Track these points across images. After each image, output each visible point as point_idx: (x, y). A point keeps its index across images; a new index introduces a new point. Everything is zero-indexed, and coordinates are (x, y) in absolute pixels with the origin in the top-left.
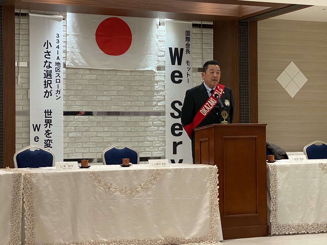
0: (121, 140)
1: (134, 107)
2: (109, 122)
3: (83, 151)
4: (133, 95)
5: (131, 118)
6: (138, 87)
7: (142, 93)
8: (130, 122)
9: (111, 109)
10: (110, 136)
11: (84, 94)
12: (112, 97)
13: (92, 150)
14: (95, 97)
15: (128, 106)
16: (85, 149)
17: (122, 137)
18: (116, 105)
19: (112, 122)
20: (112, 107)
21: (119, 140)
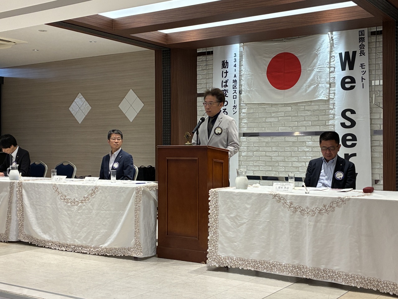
0: (288, 159)
1: (300, 127)
2: (277, 142)
3: (254, 169)
4: (300, 115)
5: (298, 138)
6: (305, 107)
7: (309, 113)
8: (296, 142)
9: (278, 130)
10: (277, 156)
11: (255, 117)
12: (280, 118)
13: (261, 168)
14: (264, 119)
15: (295, 126)
16: (255, 167)
17: (289, 157)
18: (284, 125)
19: (280, 142)
20: (280, 128)
21: (286, 160)
